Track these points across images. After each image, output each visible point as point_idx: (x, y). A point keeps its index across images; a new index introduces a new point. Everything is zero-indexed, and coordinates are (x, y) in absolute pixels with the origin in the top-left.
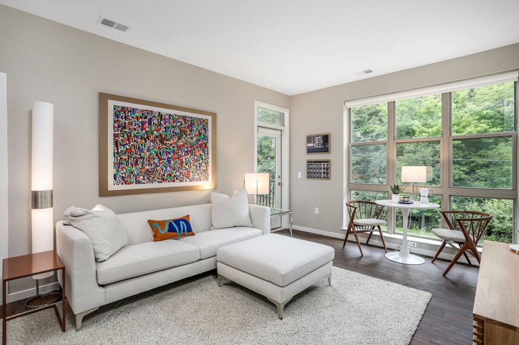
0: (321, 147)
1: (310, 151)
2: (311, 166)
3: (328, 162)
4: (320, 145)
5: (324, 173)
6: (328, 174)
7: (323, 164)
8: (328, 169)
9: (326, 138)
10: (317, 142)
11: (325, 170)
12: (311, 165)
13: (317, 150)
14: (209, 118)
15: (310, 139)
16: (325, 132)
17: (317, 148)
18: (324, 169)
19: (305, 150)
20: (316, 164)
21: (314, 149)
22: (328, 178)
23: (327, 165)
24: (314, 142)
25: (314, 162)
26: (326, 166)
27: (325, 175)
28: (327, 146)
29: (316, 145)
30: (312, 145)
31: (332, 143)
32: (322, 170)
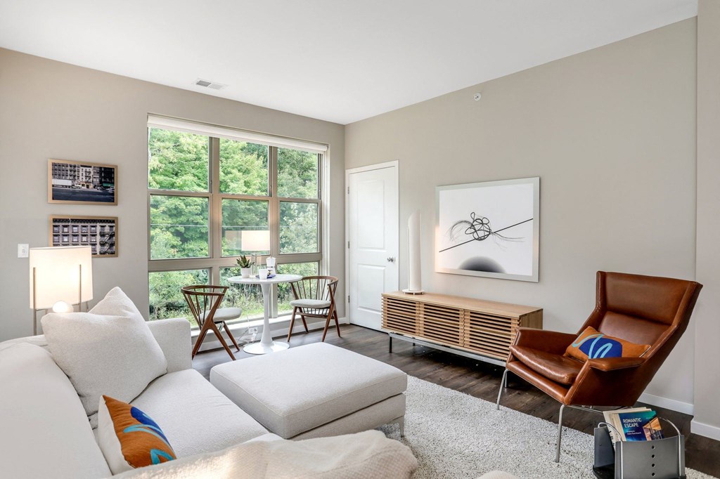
0: (95, 190)
1: (59, 195)
2: (66, 230)
3: (113, 222)
4: (91, 186)
5: (103, 244)
6: (112, 245)
7: (98, 225)
8: (112, 236)
9: (107, 174)
10: (82, 179)
11: (106, 238)
12: (64, 226)
13: (81, 195)
15: (59, 170)
16: (107, 161)
17: (84, 192)
18: (102, 235)
19: (46, 192)
20: (80, 224)
21: (74, 192)
22: (113, 253)
23: (111, 227)
24: (74, 177)
25: (73, 220)
26: (107, 230)
27: (106, 248)
28: (110, 190)
29: (80, 185)
30: (69, 183)
31: (124, 185)
32: (98, 238)
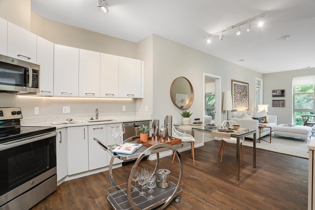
0: (280, 95)
1: (274, 96)
3: (284, 100)
5: (282, 105)
6: (284, 105)
7: (281, 101)
8: (284, 103)
9: (283, 91)
10: (278, 93)
11: (283, 104)
12: (275, 102)
13: (278, 96)
14: (247, 85)
15: (273, 91)
16: (282, 89)
18: (282, 103)
19: (271, 96)
20: (278, 101)
25: (276, 100)
26: (283, 102)
27: (283, 106)
28: (283, 94)
29: (277, 94)
30: (275, 94)
31: (286, 93)
32: (281, 104)
